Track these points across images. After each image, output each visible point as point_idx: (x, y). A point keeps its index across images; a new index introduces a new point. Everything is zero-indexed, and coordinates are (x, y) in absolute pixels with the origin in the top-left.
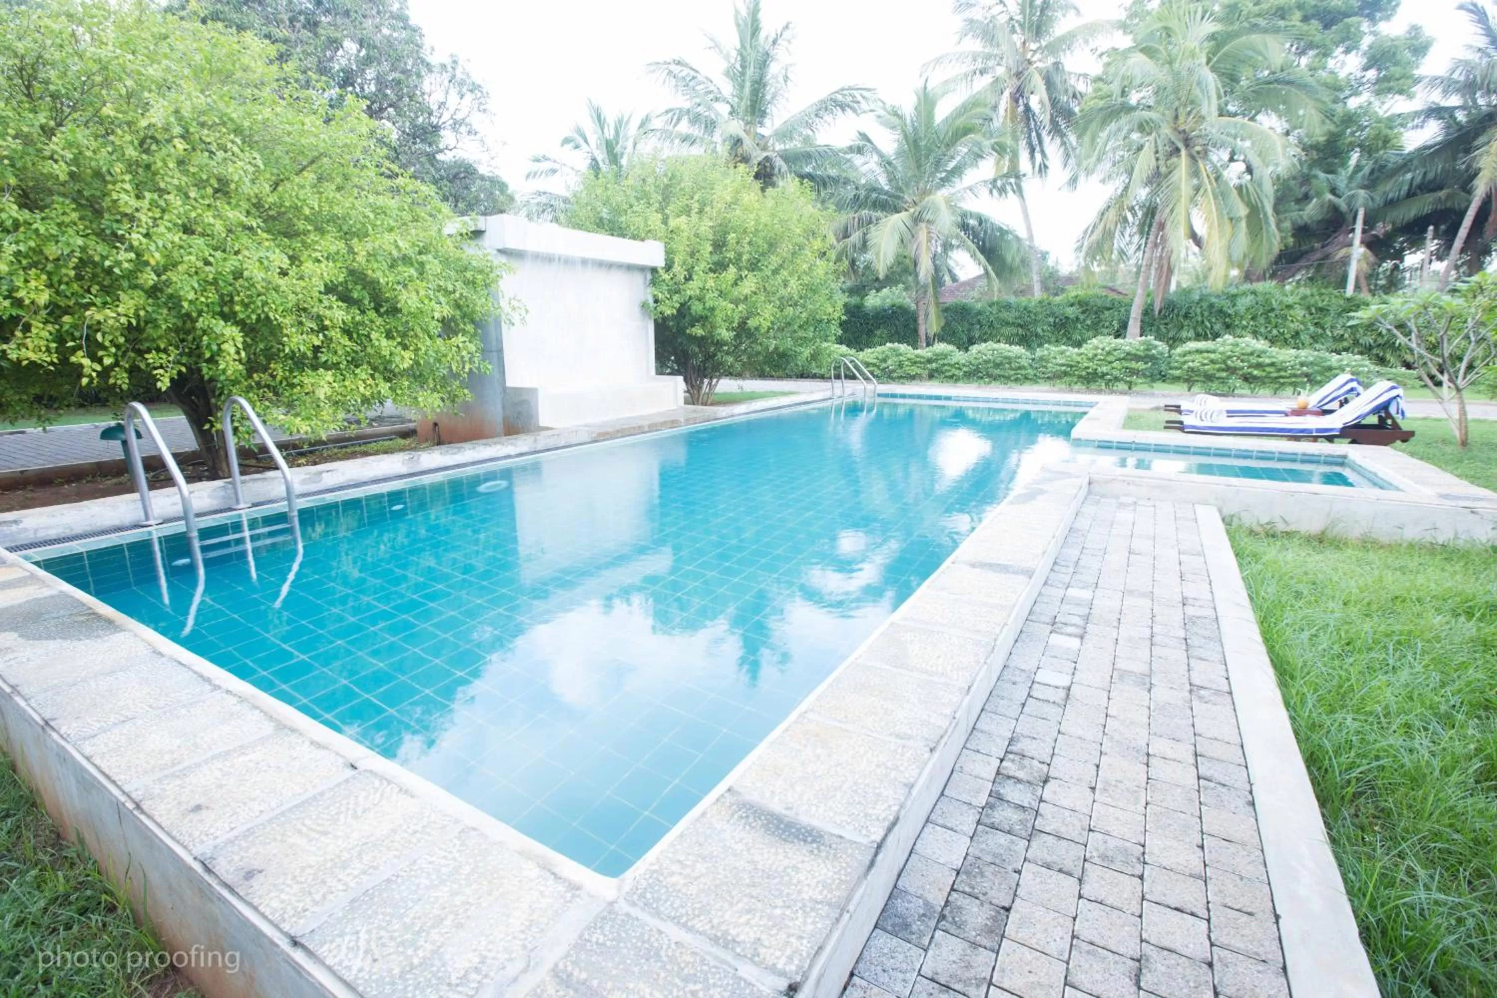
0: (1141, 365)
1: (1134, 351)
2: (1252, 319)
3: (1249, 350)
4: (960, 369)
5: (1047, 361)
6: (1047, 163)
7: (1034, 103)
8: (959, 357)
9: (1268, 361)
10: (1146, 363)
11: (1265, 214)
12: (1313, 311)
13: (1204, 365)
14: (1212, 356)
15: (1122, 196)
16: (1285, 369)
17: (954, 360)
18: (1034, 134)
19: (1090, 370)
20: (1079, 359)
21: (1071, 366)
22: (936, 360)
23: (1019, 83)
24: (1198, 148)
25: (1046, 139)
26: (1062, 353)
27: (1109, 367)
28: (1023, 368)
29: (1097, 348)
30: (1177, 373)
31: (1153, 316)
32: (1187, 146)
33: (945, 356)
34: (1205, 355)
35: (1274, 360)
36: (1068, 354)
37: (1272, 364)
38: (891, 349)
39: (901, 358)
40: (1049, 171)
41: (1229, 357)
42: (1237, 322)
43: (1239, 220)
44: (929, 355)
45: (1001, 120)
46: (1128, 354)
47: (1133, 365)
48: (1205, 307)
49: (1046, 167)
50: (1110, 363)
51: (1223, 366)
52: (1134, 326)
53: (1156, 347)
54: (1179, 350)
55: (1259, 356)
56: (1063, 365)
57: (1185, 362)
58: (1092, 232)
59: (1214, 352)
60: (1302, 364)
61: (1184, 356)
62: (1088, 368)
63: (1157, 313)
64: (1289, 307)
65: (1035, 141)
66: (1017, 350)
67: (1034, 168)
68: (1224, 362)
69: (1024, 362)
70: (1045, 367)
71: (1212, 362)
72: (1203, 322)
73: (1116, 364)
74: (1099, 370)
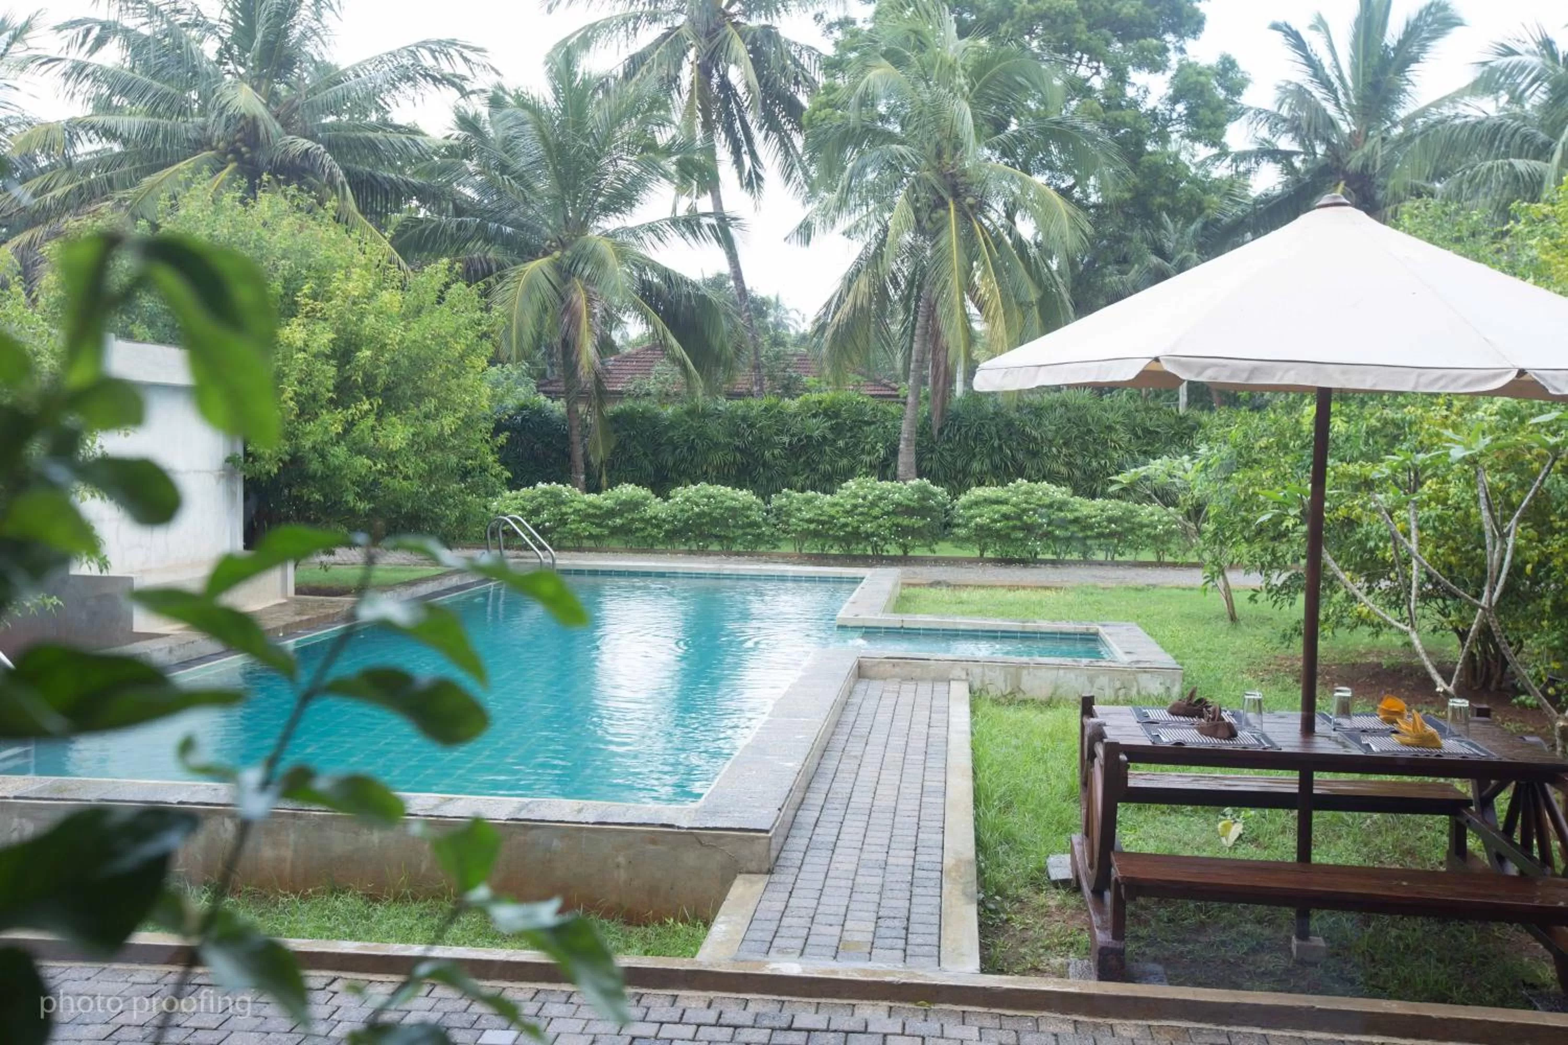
0: (916, 522)
1: (906, 502)
2: (1065, 444)
3: (1047, 501)
4: (658, 526)
5: (789, 515)
6: (760, 171)
7: (735, 75)
8: (657, 507)
9: (1070, 516)
10: (924, 518)
11: (1062, 301)
12: (1140, 433)
13: (995, 521)
14: (1004, 508)
15: (875, 255)
16: (1091, 527)
17: (650, 513)
18: (738, 125)
19: (849, 529)
20: (833, 511)
21: (823, 523)
22: (620, 514)
23: (712, 46)
24: (970, 200)
25: (758, 137)
26: (809, 501)
27: (875, 524)
28: (754, 524)
29: (856, 496)
30: (962, 532)
31: (932, 437)
32: (956, 195)
33: (634, 505)
34: (996, 507)
35: (1077, 514)
36: (817, 503)
37: (1076, 521)
38: (545, 492)
39: (564, 509)
40: (766, 185)
41: (1025, 511)
42: (1045, 449)
43: (1030, 305)
44: (609, 503)
45: (686, 97)
46: (899, 504)
47: (905, 521)
48: (1002, 425)
49: (759, 178)
50: (876, 518)
51: (1018, 523)
52: (906, 458)
53: (935, 495)
54: (963, 499)
55: (1060, 509)
56: (810, 521)
57: (973, 517)
58: (838, 307)
59: (1005, 502)
60: (1110, 520)
61: (970, 508)
62: (845, 525)
63: (936, 432)
64: (1110, 428)
65: (741, 135)
66: (745, 496)
67: (740, 177)
68: (1019, 517)
69: (756, 516)
70: (787, 523)
71: (1006, 517)
72: (1000, 447)
73: (885, 521)
74: (862, 529)
